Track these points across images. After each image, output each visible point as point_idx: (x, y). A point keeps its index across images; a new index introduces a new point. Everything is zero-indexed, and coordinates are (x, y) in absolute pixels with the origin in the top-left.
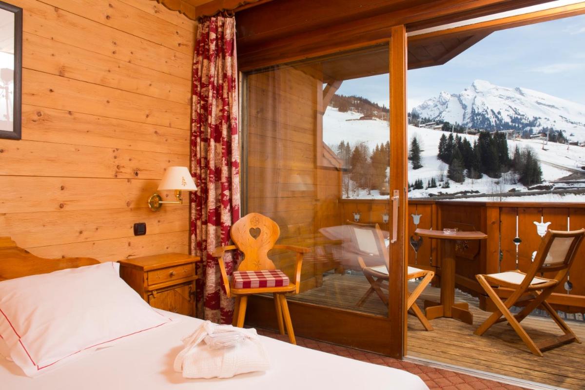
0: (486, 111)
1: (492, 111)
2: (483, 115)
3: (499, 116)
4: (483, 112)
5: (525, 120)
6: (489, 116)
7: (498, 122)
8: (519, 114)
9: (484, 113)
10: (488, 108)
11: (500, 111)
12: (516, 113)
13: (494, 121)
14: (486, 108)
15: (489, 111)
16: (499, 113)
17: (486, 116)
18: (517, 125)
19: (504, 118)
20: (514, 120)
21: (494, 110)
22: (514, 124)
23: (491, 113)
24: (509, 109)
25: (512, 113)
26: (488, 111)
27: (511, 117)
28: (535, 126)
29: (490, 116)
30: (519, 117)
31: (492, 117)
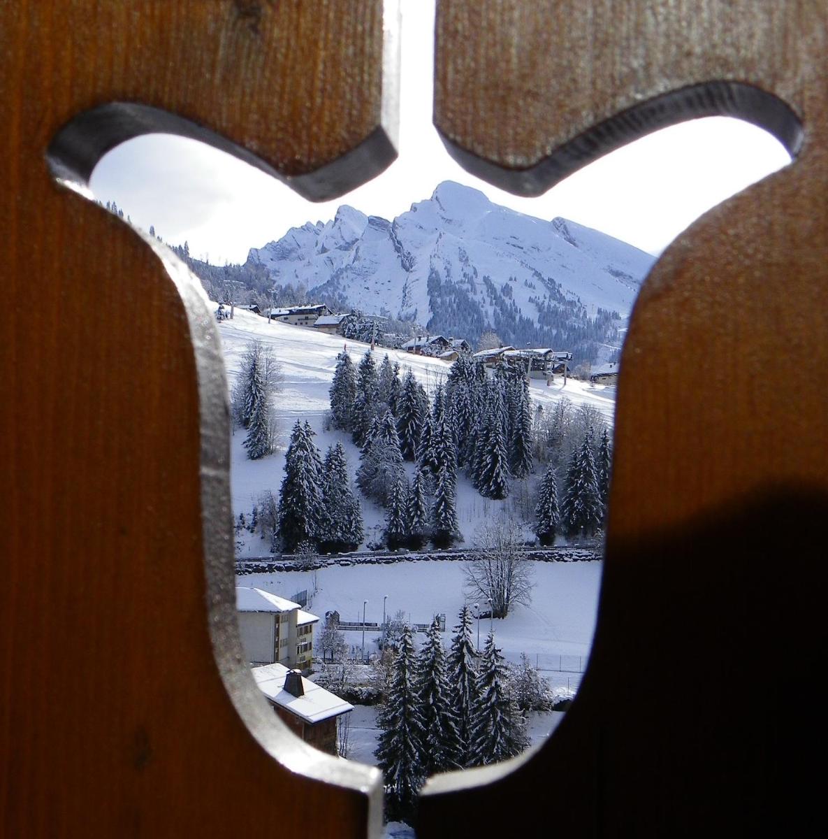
0: (471, 282)
1: (486, 280)
2: (462, 295)
3: (508, 301)
4: (462, 282)
5: (577, 316)
6: (478, 298)
7: (502, 318)
8: (561, 299)
9: (466, 286)
10: (475, 273)
11: (511, 284)
12: (552, 297)
13: (491, 312)
14: (470, 271)
15: (479, 280)
16: (507, 290)
17: (471, 295)
18: (554, 332)
19: (519, 305)
20: (547, 315)
21: (493, 279)
22: (546, 328)
23: (484, 288)
24: (535, 281)
25: (541, 292)
26: (475, 280)
27: (540, 308)
28: (601, 341)
29: (479, 295)
30: (562, 308)
31: (488, 300)
